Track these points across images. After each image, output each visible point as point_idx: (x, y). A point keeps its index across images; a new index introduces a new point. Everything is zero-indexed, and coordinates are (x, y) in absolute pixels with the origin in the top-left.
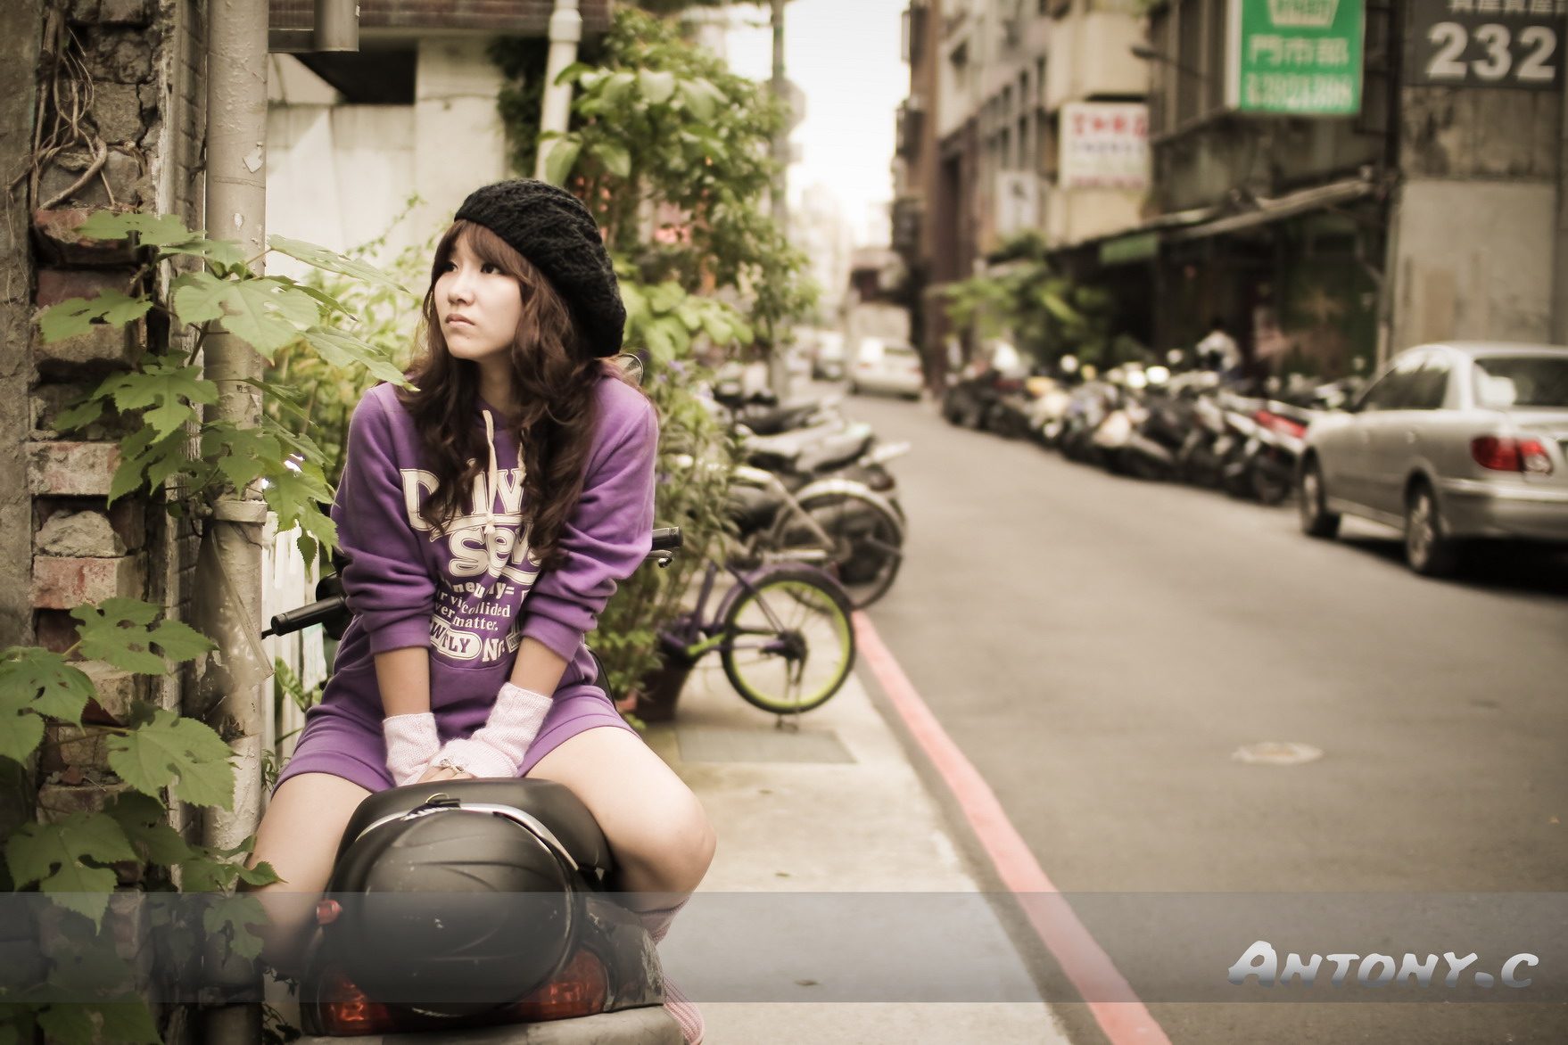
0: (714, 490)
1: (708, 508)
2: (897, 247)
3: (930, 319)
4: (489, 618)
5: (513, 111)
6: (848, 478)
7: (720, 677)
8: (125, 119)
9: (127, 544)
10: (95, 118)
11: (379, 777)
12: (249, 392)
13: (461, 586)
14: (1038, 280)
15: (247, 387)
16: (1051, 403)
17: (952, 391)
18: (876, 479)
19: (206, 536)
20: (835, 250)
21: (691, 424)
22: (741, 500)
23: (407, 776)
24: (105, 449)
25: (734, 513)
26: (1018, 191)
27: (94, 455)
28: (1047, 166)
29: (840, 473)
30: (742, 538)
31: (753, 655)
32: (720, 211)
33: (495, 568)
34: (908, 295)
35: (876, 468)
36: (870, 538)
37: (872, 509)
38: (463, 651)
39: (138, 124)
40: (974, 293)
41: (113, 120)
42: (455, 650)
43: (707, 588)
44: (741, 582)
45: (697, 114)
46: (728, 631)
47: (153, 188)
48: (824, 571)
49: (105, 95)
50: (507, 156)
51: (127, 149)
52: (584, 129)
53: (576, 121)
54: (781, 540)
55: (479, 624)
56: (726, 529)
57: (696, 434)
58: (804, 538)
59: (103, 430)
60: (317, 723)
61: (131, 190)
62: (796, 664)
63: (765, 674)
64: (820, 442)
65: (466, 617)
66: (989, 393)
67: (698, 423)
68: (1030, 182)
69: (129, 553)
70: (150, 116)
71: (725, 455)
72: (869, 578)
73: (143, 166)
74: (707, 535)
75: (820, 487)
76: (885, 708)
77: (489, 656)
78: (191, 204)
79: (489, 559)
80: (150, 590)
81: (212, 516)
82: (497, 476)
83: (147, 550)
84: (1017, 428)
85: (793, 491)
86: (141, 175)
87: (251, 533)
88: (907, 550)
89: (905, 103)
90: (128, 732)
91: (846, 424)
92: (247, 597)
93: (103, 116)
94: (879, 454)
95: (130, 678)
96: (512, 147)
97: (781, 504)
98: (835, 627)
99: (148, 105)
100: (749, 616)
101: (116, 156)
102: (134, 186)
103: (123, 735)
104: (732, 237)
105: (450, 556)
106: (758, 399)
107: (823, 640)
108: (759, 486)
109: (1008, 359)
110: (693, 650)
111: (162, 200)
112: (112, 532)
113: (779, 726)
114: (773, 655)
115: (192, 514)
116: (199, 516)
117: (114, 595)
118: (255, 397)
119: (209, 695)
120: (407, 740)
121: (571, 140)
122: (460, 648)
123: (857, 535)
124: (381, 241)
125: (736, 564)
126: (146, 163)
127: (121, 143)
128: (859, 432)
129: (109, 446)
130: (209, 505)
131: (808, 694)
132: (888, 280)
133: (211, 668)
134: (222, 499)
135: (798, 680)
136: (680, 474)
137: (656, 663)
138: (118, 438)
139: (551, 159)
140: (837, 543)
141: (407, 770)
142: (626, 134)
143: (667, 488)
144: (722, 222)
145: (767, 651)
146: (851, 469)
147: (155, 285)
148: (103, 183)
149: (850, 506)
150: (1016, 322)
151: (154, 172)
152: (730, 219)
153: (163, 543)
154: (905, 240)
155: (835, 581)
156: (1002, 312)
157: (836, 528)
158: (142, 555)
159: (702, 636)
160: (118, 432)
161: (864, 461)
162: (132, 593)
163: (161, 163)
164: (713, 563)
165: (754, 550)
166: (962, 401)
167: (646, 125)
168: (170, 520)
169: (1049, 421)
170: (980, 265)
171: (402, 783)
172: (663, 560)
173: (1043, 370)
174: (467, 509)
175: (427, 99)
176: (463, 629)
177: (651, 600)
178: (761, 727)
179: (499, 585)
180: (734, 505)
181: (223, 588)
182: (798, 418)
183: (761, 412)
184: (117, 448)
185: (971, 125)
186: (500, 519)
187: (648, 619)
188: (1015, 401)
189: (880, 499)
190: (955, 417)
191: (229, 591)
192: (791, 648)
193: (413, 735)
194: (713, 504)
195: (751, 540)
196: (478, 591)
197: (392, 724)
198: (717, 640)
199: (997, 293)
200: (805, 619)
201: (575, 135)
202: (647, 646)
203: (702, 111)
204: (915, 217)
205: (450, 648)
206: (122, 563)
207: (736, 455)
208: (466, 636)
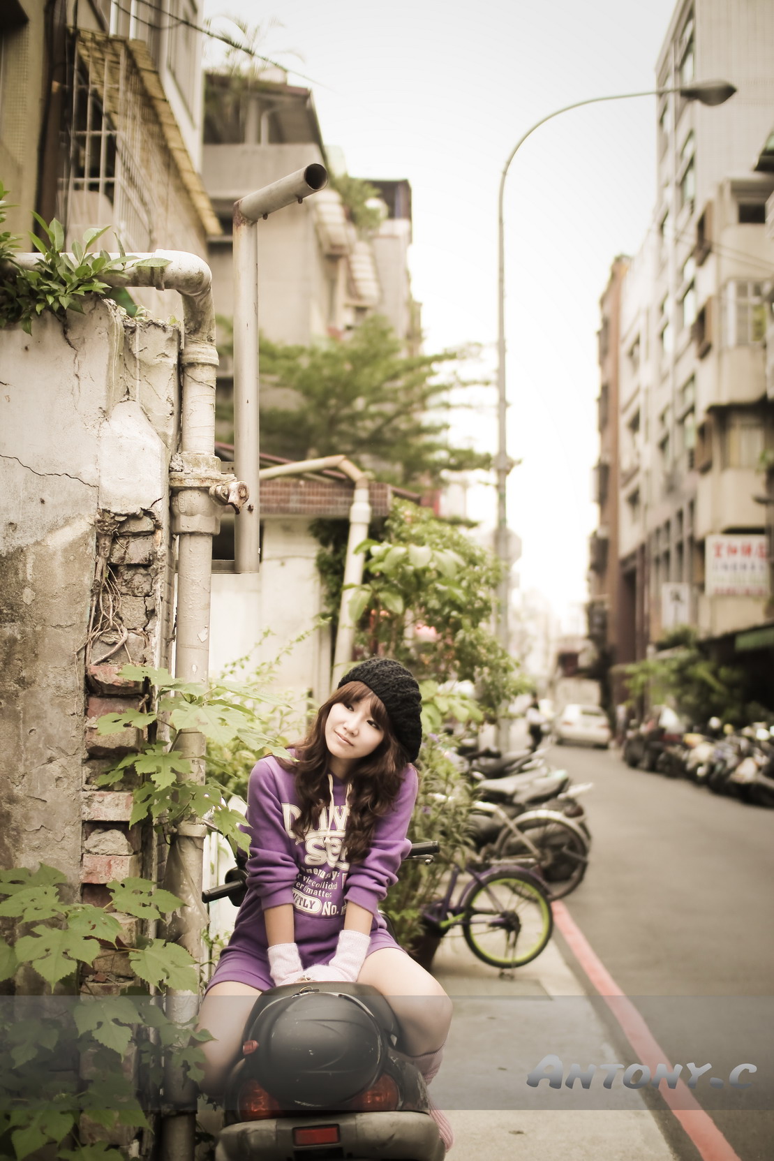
0: (459, 818)
1: (454, 830)
2: (591, 637)
3: (615, 689)
4: (327, 891)
5: (325, 568)
6: (550, 809)
7: (461, 943)
8: (137, 616)
9: (133, 848)
10: (121, 615)
11: (264, 983)
12: (199, 763)
13: (311, 870)
14: (692, 662)
15: (198, 761)
16: (701, 751)
17: (630, 743)
18: (569, 809)
19: (172, 844)
20: (547, 637)
21: (444, 775)
22: (476, 824)
23: (282, 980)
24: (124, 796)
25: (472, 833)
26: (677, 597)
27: (119, 799)
28: (697, 579)
29: (544, 805)
30: (477, 850)
31: (484, 928)
32: (461, 634)
33: (332, 862)
34: (599, 672)
35: (571, 801)
36: (565, 849)
37: (568, 829)
38: (311, 908)
39: (144, 618)
40: (646, 671)
41: (131, 616)
42: (307, 907)
43: (453, 884)
44: (477, 879)
45: (446, 574)
46: (467, 911)
47: (152, 653)
48: (531, 871)
49: (127, 603)
50: (321, 597)
51: (138, 632)
52: (373, 582)
53: (367, 577)
54: (503, 852)
55: (321, 894)
56: (467, 844)
57: (447, 781)
58: (521, 850)
59: (123, 785)
60: (229, 955)
61: (140, 655)
62: (513, 934)
63: (492, 941)
64: (530, 783)
65: (314, 889)
66: (657, 744)
67: (448, 774)
68: (685, 591)
69: (134, 853)
70: (151, 614)
71: (465, 793)
72: (566, 878)
73: (147, 641)
74: (454, 847)
75: (531, 815)
76: (574, 965)
77: (326, 912)
78: (167, 658)
79: (327, 856)
80: (144, 874)
81: (177, 833)
82: (333, 808)
83: (143, 852)
84: (677, 770)
85: (512, 817)
86: (145, 647)
87: (198, 843)
88: (592, 858)
89: (595, 534)
90: (140, 951)
91: (549, 770)
92: (195, 877)
93: (125, 614)
94: (572, 791)
95: (134, 923)
96: (325, 591)
97: (505, 825)
98: (541, 911)
99: (150, 608)
100: (481, 902)
101: (132, 636)
102: (142, 652)
103: (137, 952)
104: (469, 649)
105: (306, 853)
106: (488, 754)
107: (532, 919)
108: (489, 814)
109: (670, 720)
110: (444, 924)
111: (157, 660)
112: (127, 842)
113: (502, 976)
114: (497, 928)
115: (166, 832)
116: (169, 833)
117: (127, 876)
118: (202, 766)
119: (173, 934)
120: (284, 959)
121: (364, 589)
122: (309, 906)
123: (557, 848)
124: (247, 658)
125: (473, 867)
126: (149, 640)
127: (135, 629)
128: (558, 775)
129: (127, 794)
130: (175, 827)
131: (521, 955)
132: (584, 661)
133: (175, 919)
134: (183, 824)
135: (514, 945)
136: (436, 807)
137: (421, 932)
138: (131, 790)
139: (352, 603)
140: (543, 853)
141: (284, 977)
142: (400, 586)
143: (428, 817)
144: (463, 641)
145: (494, 925)
146: (552, 802)
147: (152, 706)
148: (126, 651)
149: (551, 828)
150: (679, 691)
151: (153, 645)
152: (468, 639)
153: (151, 848)
154: (596, 630)
155: (540, 879)
156: (666, 685)
157: (542, 843)
158: (140, 854)
159: (450, 915)
160: (130, 786)
161: (562, 796)
162: (136, 875)
163: (156, 640)
164: (457, 866)
165: (485, 858)
166: (638, 750)
167: (413, 580)
168: (155, 834)
169: (700, 765)
170: (651, 650)
171: (279, 984)
172: (428, 861)
173: (696, 728)
174: (316, 826)
175: (269, 559)
176: (312, 895)
177: (416, 890)
178: (490, 977)
179: (333, 872)
180: (471, 827)
181: (182, 874)
182: (516, 765)
183: (491, 761)
184: (131, 795)
185: (643, 548)
186: (334, 833)
187: (414, 902)
188: (675, 750)
189: (572, 823)
190: (633, 763)
191: (186, 875)
192: (510, 923)
193: (287, 956)
194: (458, 827)
195: (483, 850)
196: (322, 874)
197: (273, 951)
198: (460, 917)
199: (663, 671)
200: (519, 904)
201: (367, 586)
202: (414, 920)
203: (450, 572)
204: (604, 615)
205: (304, 906)
206: (132, 859)
207: (473, 795)
208: (313, 899)
